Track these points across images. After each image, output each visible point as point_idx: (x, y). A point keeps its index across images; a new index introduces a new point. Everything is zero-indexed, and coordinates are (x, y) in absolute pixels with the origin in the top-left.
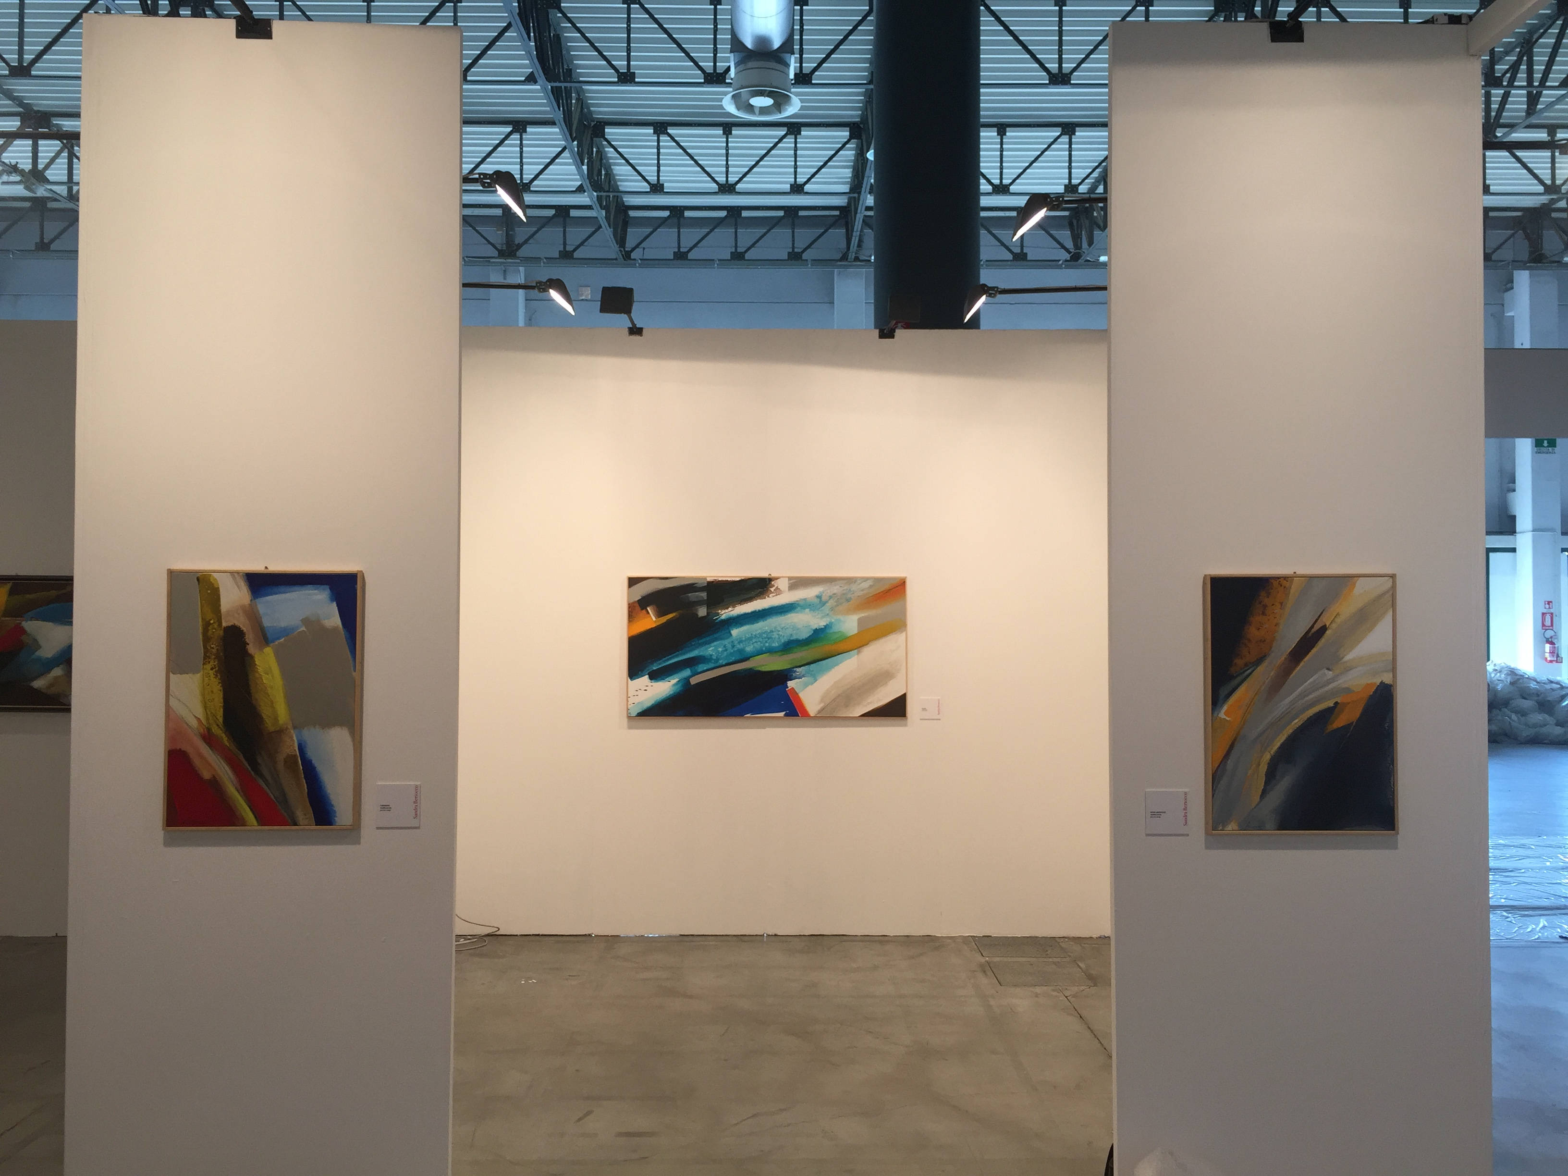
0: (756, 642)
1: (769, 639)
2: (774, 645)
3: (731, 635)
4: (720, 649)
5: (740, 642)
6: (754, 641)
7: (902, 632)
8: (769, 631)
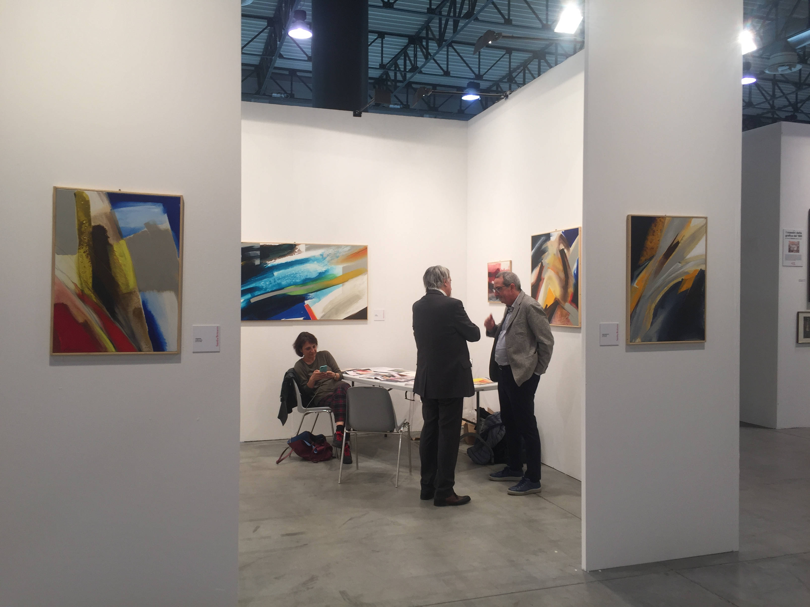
0: (287, 279)
1: (295, 277)
2: (297, 281)
3: (274, 275)
4: (268, 283)
5: (279, 279)
7: (365, 275)
8: (295, 273)
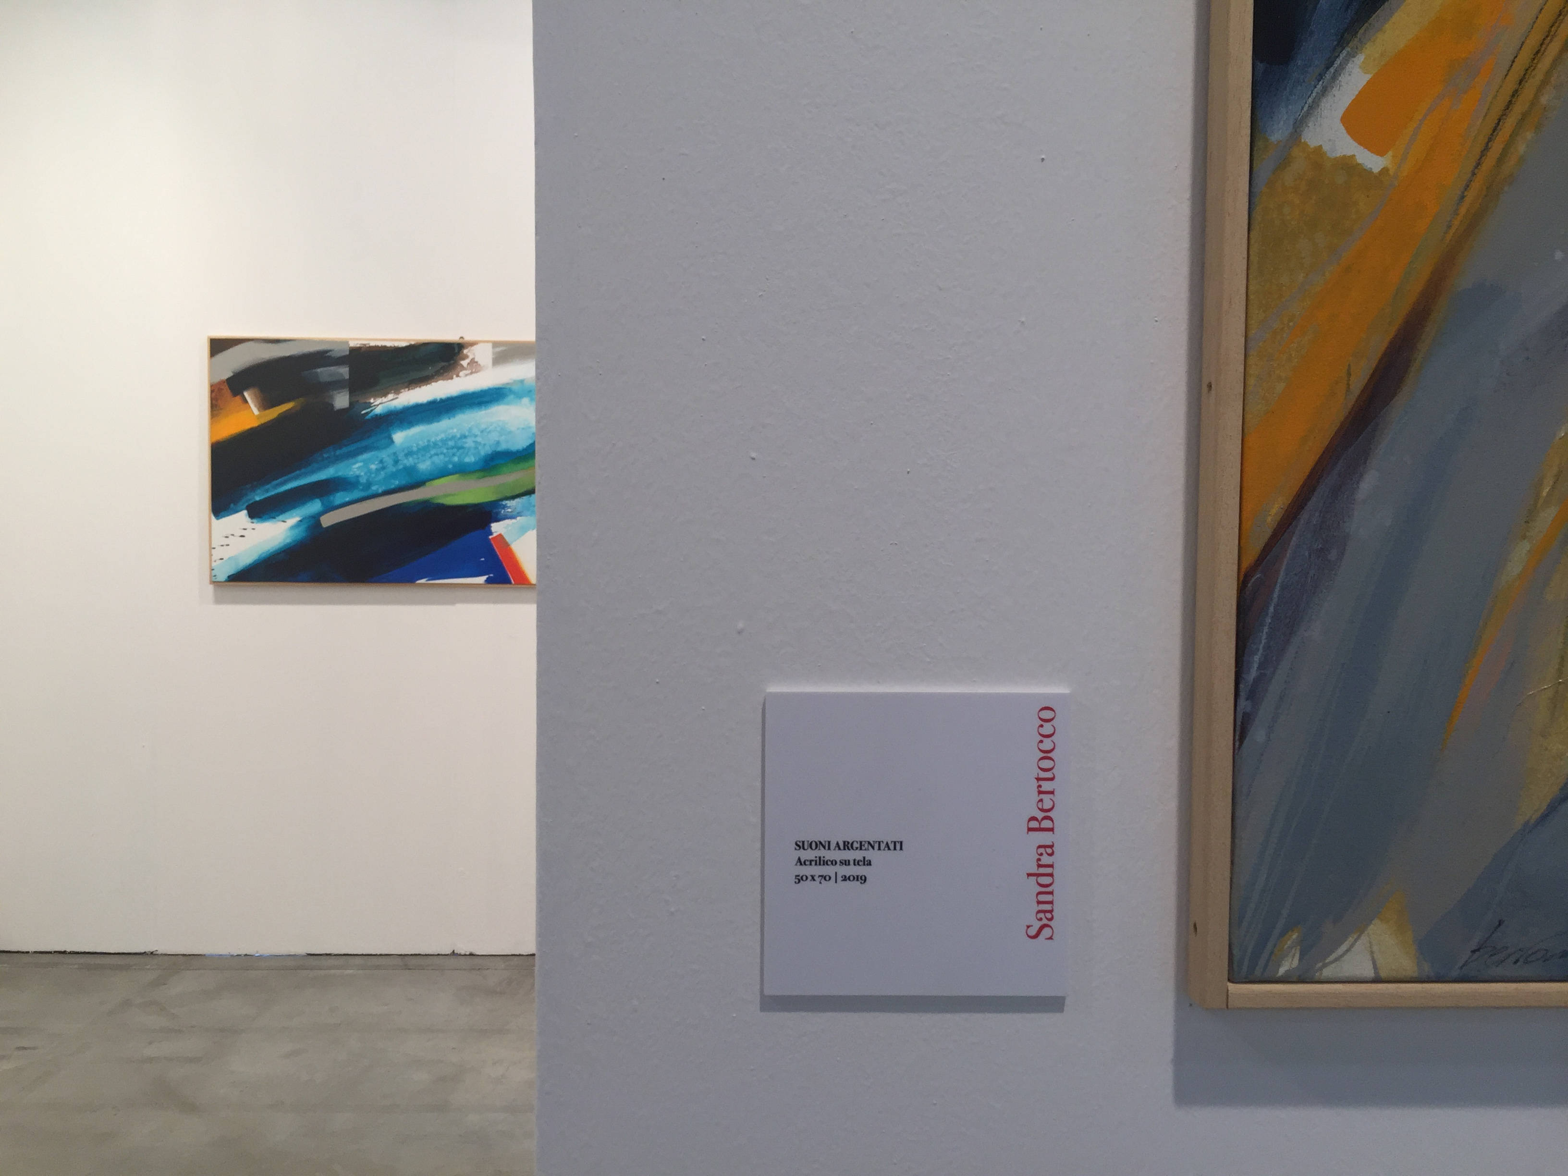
0: (437, 454)
1: (459, 448)
2: (467, 460)
3: (392, 442)
4: (373, 467)
5: (409, 454)
6: (432, 452)
8: (459, 436)
